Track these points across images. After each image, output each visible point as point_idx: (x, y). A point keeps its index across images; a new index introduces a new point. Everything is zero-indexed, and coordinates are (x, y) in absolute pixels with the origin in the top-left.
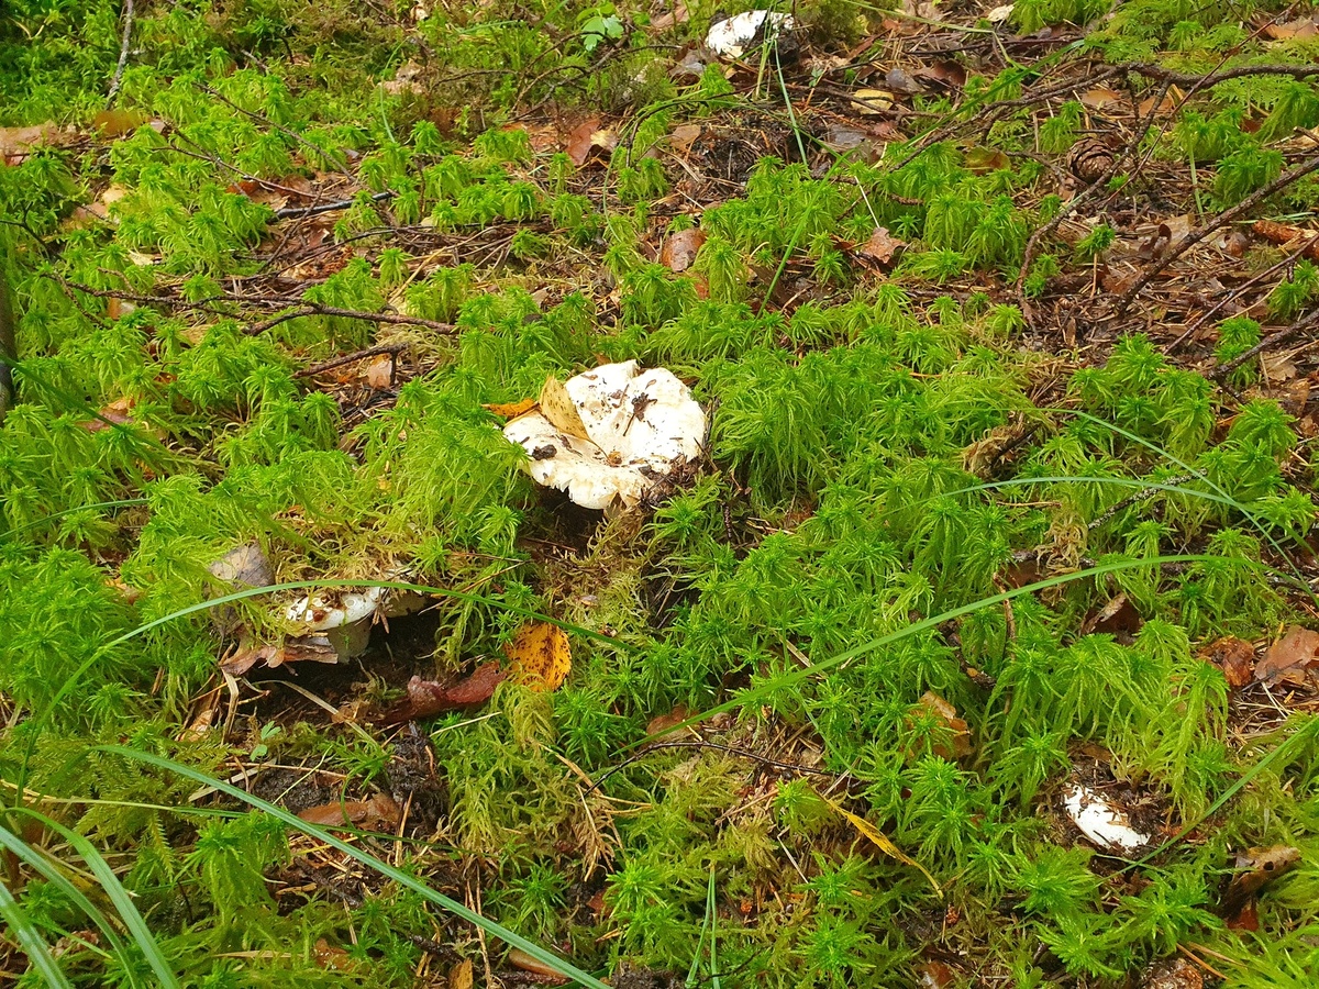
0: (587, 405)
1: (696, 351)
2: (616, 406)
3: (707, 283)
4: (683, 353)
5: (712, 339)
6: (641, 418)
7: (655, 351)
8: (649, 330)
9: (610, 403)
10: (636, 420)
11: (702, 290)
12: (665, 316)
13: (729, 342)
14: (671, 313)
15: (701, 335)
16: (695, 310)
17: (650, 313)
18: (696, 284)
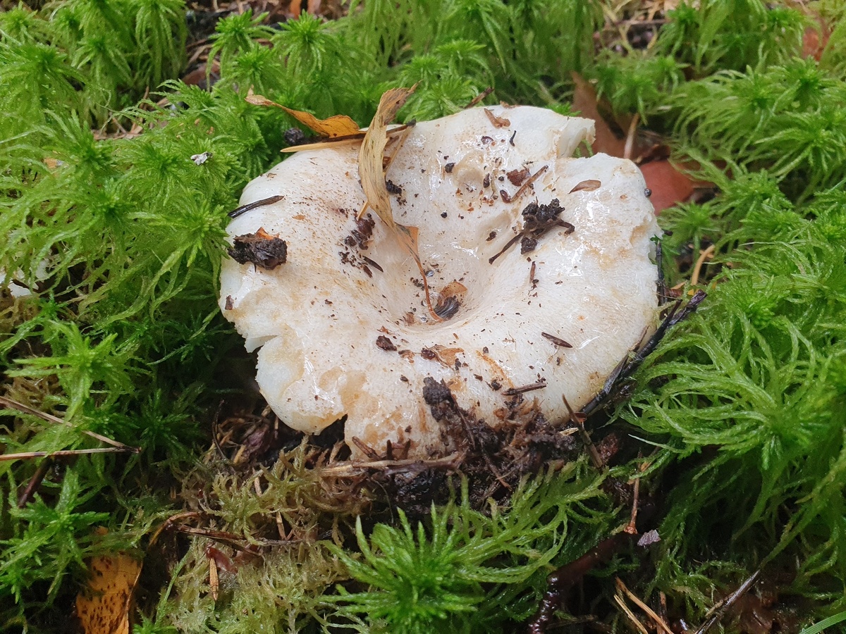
0: (461, 172)
1: (742, 139)
2: (506, 199)
3: (827, 35)
4: (721, 135)
5: (779, 135)
6: (528, 247)
7: (676, 112)
8: (688, 75)
9: (500, 186)
10: (518, 247)
11: (812, 44)
12: (725, 62)
13: (808, 152)
14: (738, 59)
15: (762, 119)
16: (778, 70)
17: (704, 48)
18: (809, 30)
